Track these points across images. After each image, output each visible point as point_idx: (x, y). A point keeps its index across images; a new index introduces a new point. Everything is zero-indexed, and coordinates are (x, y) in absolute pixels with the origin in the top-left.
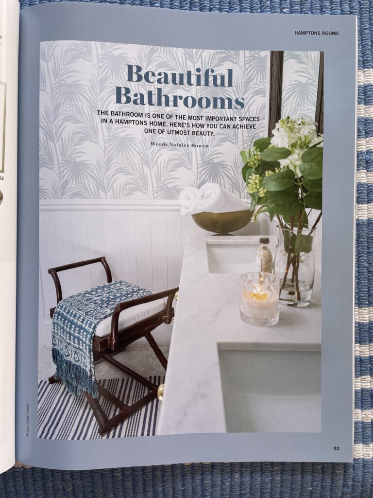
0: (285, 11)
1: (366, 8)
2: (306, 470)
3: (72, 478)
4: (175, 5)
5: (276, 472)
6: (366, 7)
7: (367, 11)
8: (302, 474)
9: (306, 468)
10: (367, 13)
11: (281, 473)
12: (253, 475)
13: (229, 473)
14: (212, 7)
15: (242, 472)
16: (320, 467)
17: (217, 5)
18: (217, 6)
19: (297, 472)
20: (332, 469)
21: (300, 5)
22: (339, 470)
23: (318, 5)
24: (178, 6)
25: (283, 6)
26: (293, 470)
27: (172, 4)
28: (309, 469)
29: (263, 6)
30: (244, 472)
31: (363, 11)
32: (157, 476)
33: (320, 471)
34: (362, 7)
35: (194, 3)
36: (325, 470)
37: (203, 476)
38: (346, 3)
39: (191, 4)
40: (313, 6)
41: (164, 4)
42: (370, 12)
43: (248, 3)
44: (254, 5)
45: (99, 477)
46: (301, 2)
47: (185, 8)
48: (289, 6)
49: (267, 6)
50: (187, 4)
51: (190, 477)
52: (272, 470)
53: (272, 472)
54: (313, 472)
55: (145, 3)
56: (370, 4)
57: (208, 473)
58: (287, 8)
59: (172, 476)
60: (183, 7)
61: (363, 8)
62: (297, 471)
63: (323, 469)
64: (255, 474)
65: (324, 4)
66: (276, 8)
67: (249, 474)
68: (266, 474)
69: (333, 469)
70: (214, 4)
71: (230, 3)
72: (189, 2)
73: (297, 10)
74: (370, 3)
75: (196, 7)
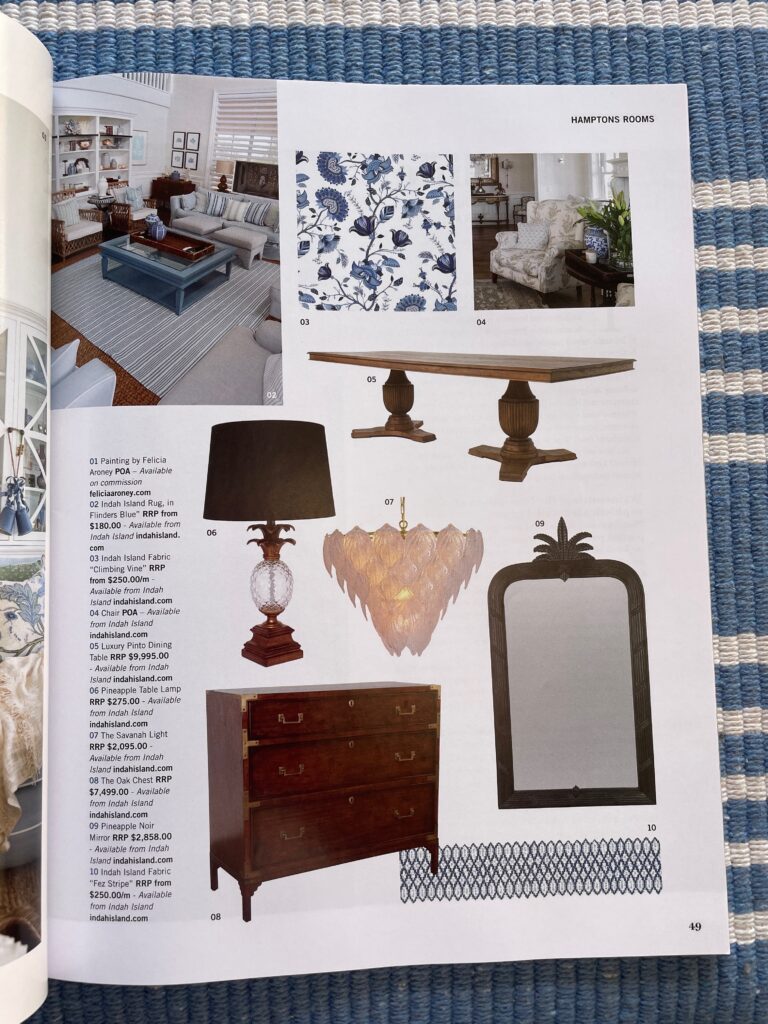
0: (487, 72)
1: (642, 68)
2: (542, 972)
3: (60, 996)
4: (278, 60)
5: (481, 979)
6: (642, 65)
7: (644, 72)
8: (536, 981)
9: (542, 968)
10: (643, 77)
11: (492, 979)
12: (435, 986)
13: (386, 982)
14: (350, 64)
15: (413, 978)
16: (571, 967)
17: (359, 61)
18: (358, 63)
19: (524, 978)
20: (595, 971)
21: (517, 62)
22: (609, 971)
23: (551, 63)
24: (285, 61)
25: (485, 63)
26: (517, 974)
27: (273, 57)
28: (548, 970)
29: (447, 63)
30: (417, 978)
31: (637, 72)
32: (235, 990)
33: (572, 975)
34: (635, 65)
35: (315, 56)
36: (581, 972)
37: (332, 989)
38: (605, 58)
39: (310, 57)
40: (541, 64)
41: (258, 57)
42: (650, 76)
43: (417, 58)
44: (429, 62)
45: (118, 993)
46: (518, 56)
47: (297, 65)
48: (495, 64)
49: (454, 63)
50: (301, 57)
51: (306, 992)
52: (473, 973)
53: (473, 978)
54: (557, 976)
55: (221, 55)
56: (649, 61)
57: (341, 981)
58: (492, 67)
59: (269, 989)
60: (295, 63)
61: (635, 67)
62: (525, 975)
63: (577, 972)
64: (439, 984)
65: (562, 61)
66: (471, 67)
67: (427, 983)
68: (460, 982)
69: (597, 969)
70: (353, 58)
71: (384, 58)
72: (306, 55)
73: (511, 70)
74: (650, 58)
75: (319, 64)
